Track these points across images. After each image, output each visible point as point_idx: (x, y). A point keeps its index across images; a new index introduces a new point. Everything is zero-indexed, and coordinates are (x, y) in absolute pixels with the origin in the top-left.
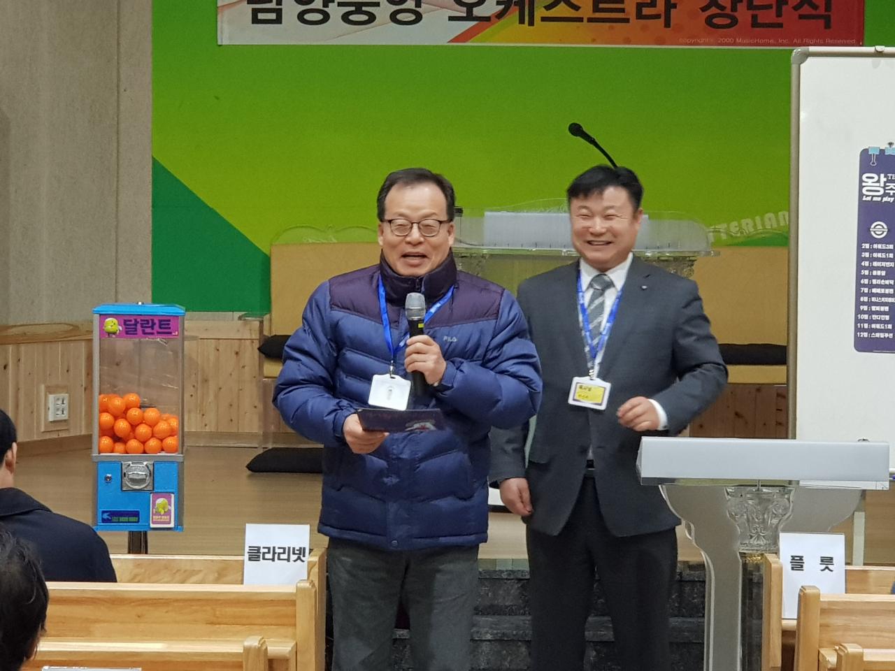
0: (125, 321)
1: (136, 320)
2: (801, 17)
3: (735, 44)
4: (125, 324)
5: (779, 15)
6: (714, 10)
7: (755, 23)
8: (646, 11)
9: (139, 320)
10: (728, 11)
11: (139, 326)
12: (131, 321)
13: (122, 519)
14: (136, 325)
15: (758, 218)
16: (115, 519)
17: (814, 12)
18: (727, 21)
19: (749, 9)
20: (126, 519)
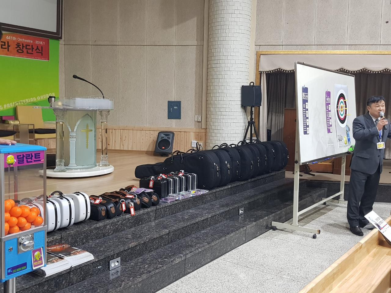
0: (18, 156)
1: (23, 155)
2: (37, 52)
3: (23, 57)
4: (18, 158)
5: (32, 51)
6: (18, 48)
7: (27, 53)
8: (3, 47)
9: (25, 155)
10: (21, 49)
11: (25, 158)
12: (21, 156)
13: (18, 270)
14: (23, 158)
15: (29, 99)
16: (14, 271)
17: (39, 51)
18: (22, 51)
19: (26, 49)
20: (20, 269)
